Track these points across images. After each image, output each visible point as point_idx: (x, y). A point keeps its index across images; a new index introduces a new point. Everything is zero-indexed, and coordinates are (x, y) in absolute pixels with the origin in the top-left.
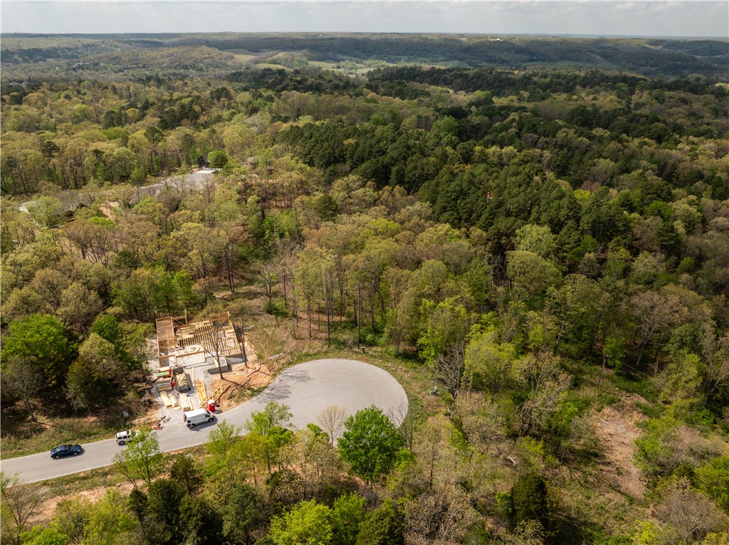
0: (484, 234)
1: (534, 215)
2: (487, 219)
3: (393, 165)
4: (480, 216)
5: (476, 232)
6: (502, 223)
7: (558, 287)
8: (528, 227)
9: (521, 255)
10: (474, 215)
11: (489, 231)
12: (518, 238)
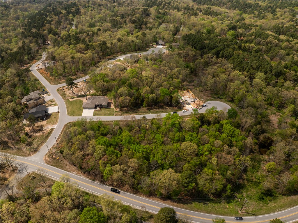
0: (247, 74)
1: (260, 69)
2: (248, 70)
3: (221, 51)
4: (246, 69)
5: (245, 73)
6: (252, 71)
7: (265, 89)
8: (259, 73)
9: (256, 80)
10: (244, 68)
11: (248, 73)
12: (256, 76)
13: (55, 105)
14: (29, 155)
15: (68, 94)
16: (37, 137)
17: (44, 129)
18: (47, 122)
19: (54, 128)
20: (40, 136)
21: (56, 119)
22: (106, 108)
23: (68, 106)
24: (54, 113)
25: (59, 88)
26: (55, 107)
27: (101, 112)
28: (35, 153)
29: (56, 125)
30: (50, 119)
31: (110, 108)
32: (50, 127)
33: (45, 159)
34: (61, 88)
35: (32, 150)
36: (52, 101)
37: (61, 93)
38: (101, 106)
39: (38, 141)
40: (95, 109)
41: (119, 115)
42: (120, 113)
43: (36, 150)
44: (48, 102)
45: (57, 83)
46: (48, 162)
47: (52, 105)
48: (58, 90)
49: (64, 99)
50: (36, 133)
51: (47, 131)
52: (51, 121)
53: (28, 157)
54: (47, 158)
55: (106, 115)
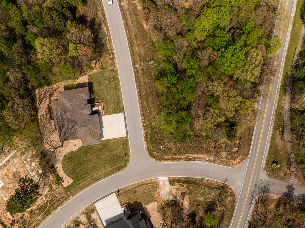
13: (90, 211)
14: (232, 194)
18: (149, 203)
19: (169, 178)
20: (190, 198)
21: (141, 187)
23: (93, 179)
26: (97, 209)
27: (109, 99)
29: (160, 179)
30: (140, 200)
31: (90, 82)
33: (240, 162)
39: (202, 195)
40: (102, 114)
41: (113, 59)
43: (223, 188)
47: (89, 218)
49: (66, 200)
50: (182, 209)
51: (177, 190)
52: (147, 195)
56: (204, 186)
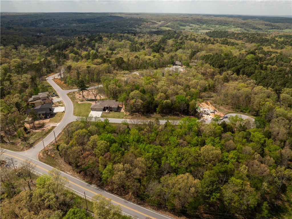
0: (272, 89)
1: (287, 86)
2: (273, 86)
3: (241, 69)
5: (270, 89)
6: (277, 87)
8: (285, 89)
9: (284, 95)
11: (274, 89)
13: (62, 106)
14: (22, 150)
15: (77, 97)
16: (35, 133)
17: (45, 126)
18: (50, 120)
19: (56, 126)
20: (39, 132)
21: (60, 118)
22: (115, 111)
23: (76, 108)
24: (60, 112)
25: (70, 93)
26: (62, 107)
27: (109, 115)
28: (29, 148)
29: (59, 123)
30: (54, 117)
31: (120, 112)
32: (52, 125)
33: (39, 156)
34: (72, 93)
35: (26, 145)
36: (59, 102)
37: (71, 96)
38: (110, 109)
39: (36, 137)
40: (103, 112)
41: (129, 118)
42: (130, 117)
43: (31, 146)
44: (56, 103)
45: (69, 89)
46: (41, 159)
47: (60, 105)
48: (68, 94)
49: (73, 102)
50: (36, 129)
51: (48, 128)
52: (54, 119)
53: (20, 152)
54: (41, 154)
55: (114, 118)
56: (40, 138)
